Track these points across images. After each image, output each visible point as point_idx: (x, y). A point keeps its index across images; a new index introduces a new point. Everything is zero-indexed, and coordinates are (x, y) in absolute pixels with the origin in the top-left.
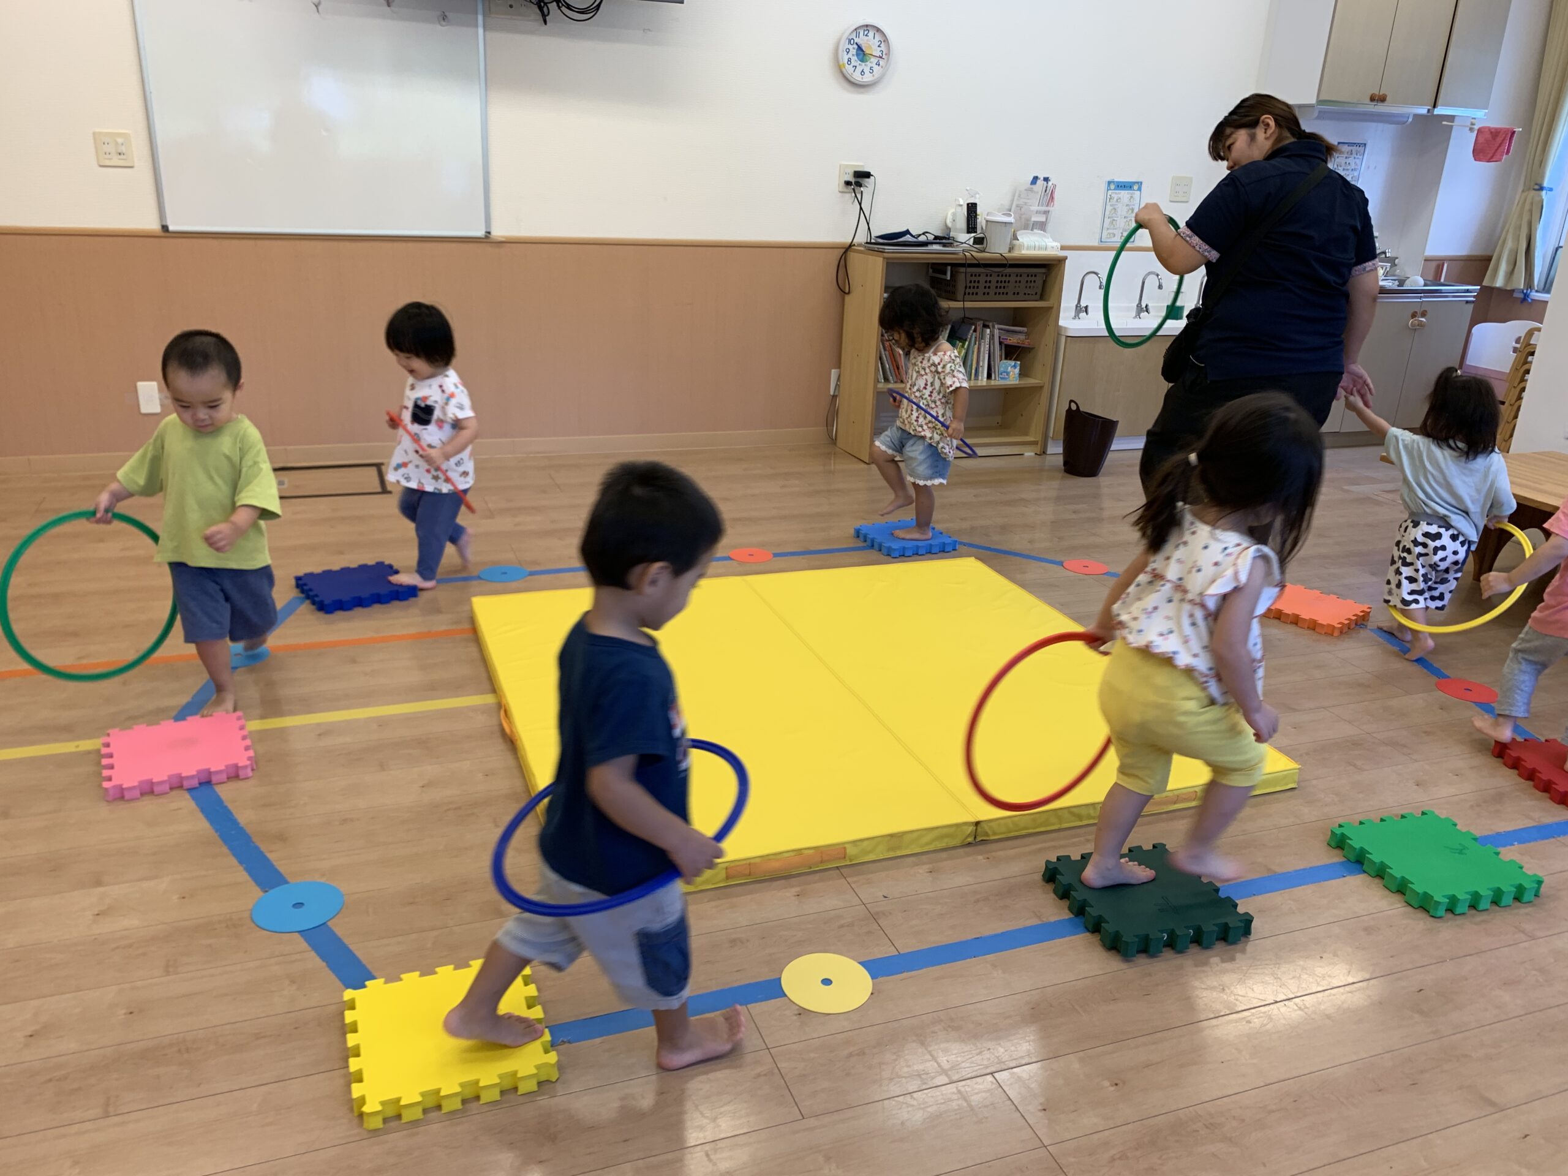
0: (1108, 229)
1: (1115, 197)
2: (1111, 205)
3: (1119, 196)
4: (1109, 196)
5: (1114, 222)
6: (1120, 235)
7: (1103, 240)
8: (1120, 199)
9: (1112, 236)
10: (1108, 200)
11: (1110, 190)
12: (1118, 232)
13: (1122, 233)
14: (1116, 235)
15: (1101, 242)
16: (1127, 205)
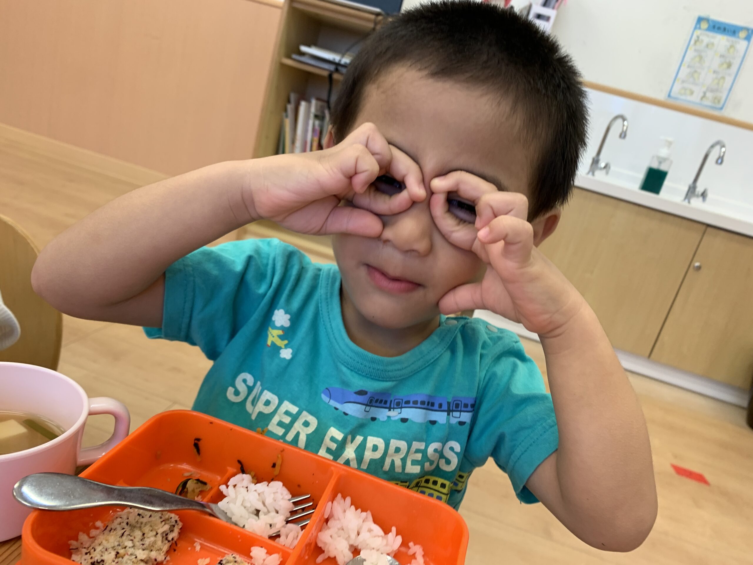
0: (683, 82)
1: (706, 40)
2: (696, 50)
3: (712, 40)
4: (694, 37)
5: (696, 75)
6: (701, 94)
7: (672, 94)
8: (713, 44)
9: (688, 92)
10: (692, 42)
11: (700, 28)
12: (698, 90)
13: (705, 93)
14: (695, 93)
15: (670, 97)
16: (722, 56)
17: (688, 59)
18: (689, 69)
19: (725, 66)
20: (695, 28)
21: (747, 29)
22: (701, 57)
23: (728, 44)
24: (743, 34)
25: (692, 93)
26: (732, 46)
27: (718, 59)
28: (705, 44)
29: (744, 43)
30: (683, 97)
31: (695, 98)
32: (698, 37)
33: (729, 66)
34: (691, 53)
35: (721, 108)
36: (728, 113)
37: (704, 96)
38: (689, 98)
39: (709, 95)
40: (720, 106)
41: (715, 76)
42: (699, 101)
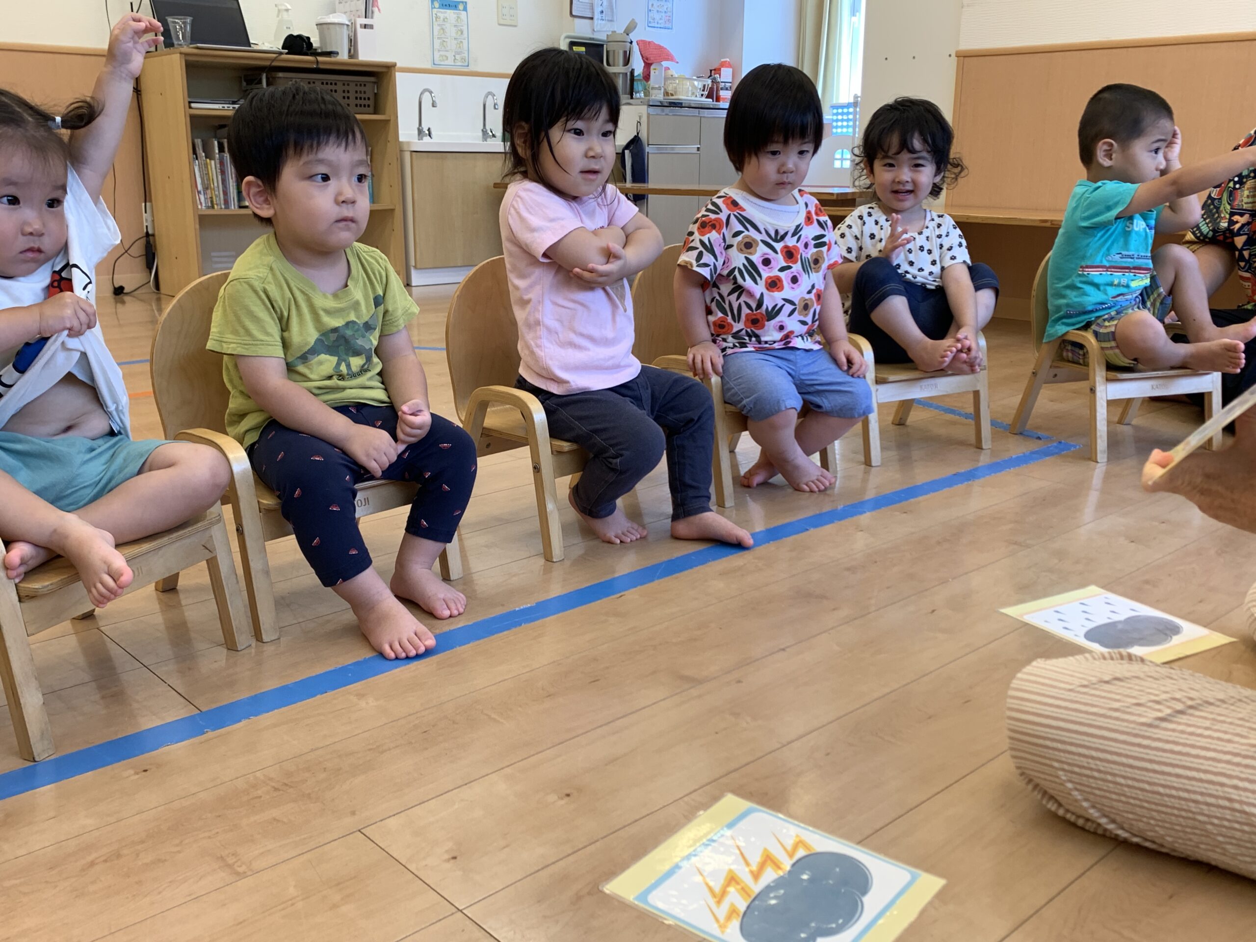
0: (439, 51)
1: (442, 16)
2: (439, 25)
3: (446, 15)
4: (434, 15)
5: (445, 44)
6: (453, 58)
7: (436, 63)
8: (447, 18)
9: (444, 58)
10: (434, 18)
11: (435, 8)
12: (450, 55)
13: (454, 56)
14: (449, 58)
15: (434, 64)
16: (455, 26)
17: (436, 33)
18: (439, 41)
19: (460, 33)
20: (432, 8)
21: (462, 2)
22: (443, 29)
23: (455, 16)
24: (461, 7)
25: (447, 59)
26: (458, 17)
27: (454, 30)
28: (442, 19)
29: (465, 12)
30: (442, 63)
31: (450, 62)
32: (436, 15)
33: (462, 33)
34: (436, 28)
35: (468, 66)
36: (473, 68)
37: (455, 59)
38: (446, 63)
39: (458, 57)
40: (466, 64)
41: (456, 42)
42: (453, 64)
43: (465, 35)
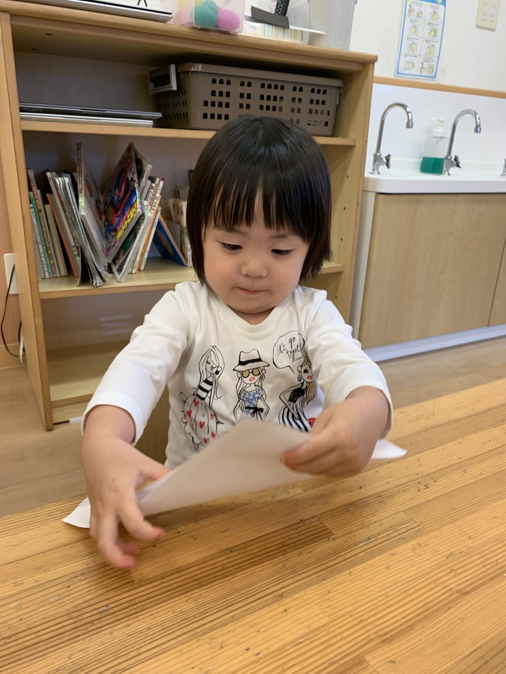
0: (406, 56)
1: (416, 9)
2: (411, 21)
3: (422, 8)
5: (414, 46)
6: (421, 66)
7: (400, 71)
8: (422, 13)
9: (411, 66)
10: (407, 12)
12: (418, 62)
13: (422, 64)
14: (416, 66)
15: (398, 73)
16: (430, 24)
17: (406, 32)
18: (409, 42)
19: (433, 33)
22: (415, 27)
23: (432, 10)
25: (414, 65)
26: (435, 13)
27: (427, 28)
28: (416, 13)
29: (442, 7)
30: (407, 72)
31: (415, 71)
32: (410, 6)
33: (435, 34)
34: (408, 24)
35: (435, 77)
37: (422, 68)
38: (412, 72)
39: (426, 65)
40: (433, 75)
41: (427, 45)
42: (419, 74)
43: (439, 37)
